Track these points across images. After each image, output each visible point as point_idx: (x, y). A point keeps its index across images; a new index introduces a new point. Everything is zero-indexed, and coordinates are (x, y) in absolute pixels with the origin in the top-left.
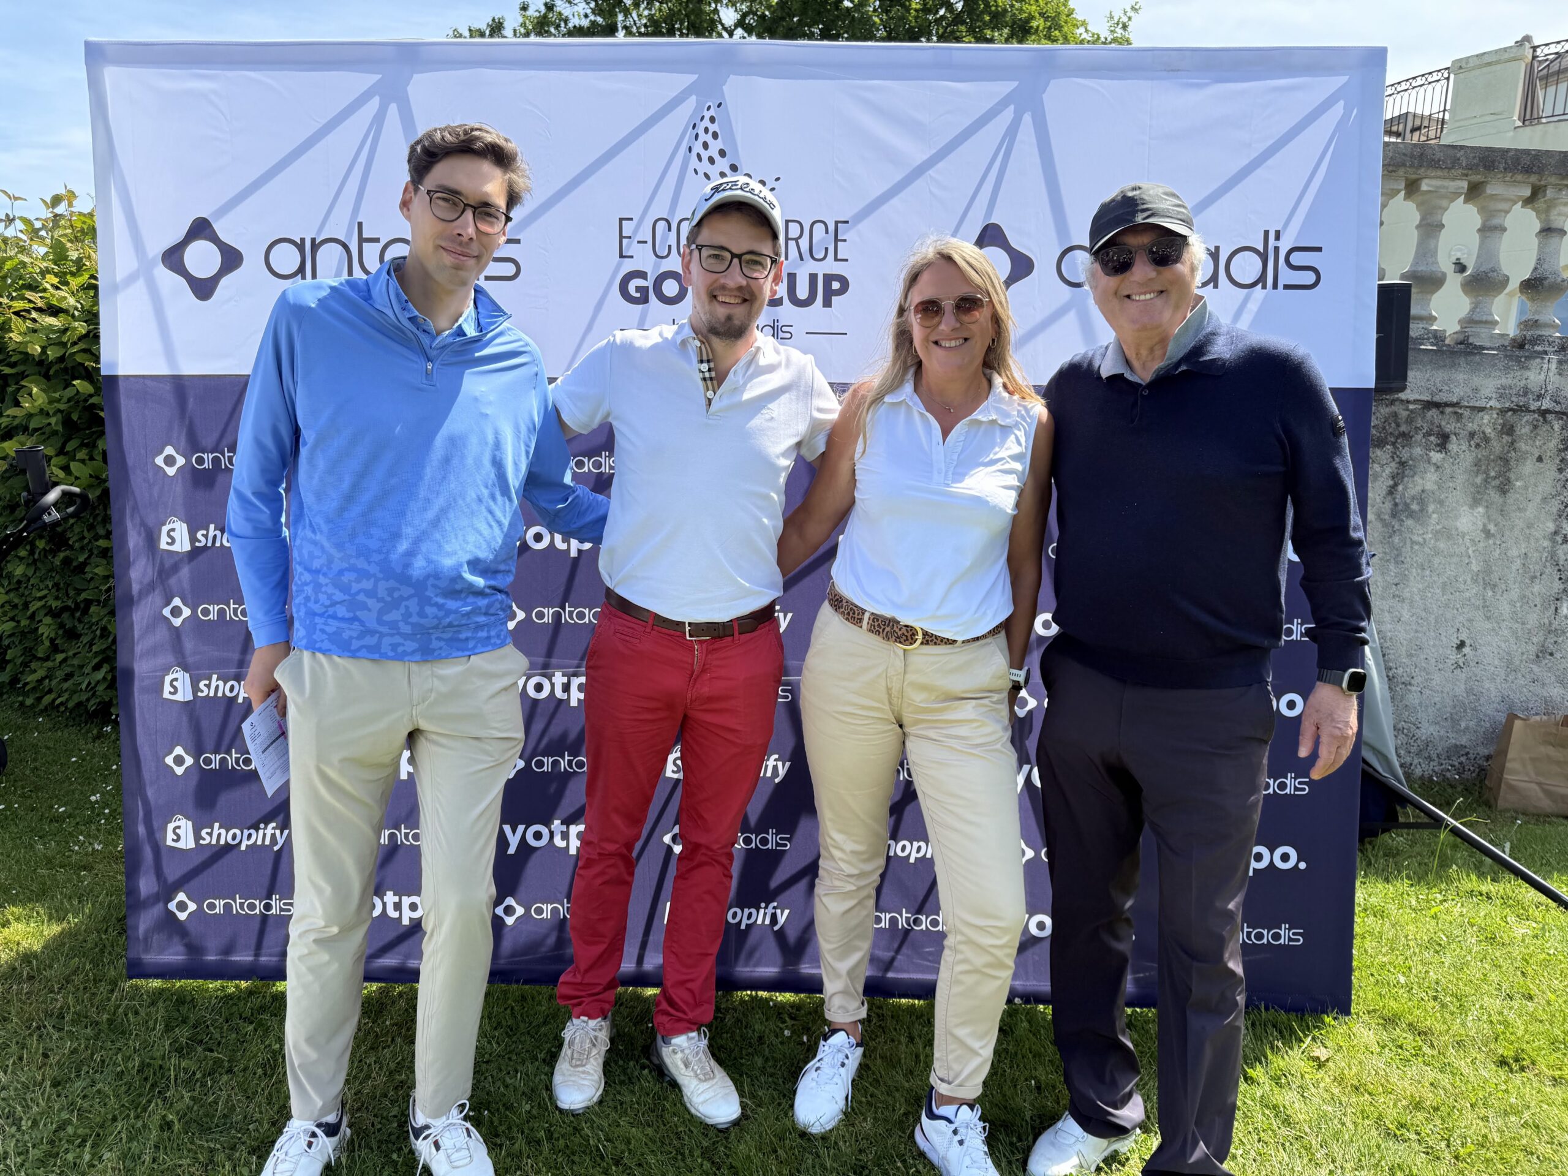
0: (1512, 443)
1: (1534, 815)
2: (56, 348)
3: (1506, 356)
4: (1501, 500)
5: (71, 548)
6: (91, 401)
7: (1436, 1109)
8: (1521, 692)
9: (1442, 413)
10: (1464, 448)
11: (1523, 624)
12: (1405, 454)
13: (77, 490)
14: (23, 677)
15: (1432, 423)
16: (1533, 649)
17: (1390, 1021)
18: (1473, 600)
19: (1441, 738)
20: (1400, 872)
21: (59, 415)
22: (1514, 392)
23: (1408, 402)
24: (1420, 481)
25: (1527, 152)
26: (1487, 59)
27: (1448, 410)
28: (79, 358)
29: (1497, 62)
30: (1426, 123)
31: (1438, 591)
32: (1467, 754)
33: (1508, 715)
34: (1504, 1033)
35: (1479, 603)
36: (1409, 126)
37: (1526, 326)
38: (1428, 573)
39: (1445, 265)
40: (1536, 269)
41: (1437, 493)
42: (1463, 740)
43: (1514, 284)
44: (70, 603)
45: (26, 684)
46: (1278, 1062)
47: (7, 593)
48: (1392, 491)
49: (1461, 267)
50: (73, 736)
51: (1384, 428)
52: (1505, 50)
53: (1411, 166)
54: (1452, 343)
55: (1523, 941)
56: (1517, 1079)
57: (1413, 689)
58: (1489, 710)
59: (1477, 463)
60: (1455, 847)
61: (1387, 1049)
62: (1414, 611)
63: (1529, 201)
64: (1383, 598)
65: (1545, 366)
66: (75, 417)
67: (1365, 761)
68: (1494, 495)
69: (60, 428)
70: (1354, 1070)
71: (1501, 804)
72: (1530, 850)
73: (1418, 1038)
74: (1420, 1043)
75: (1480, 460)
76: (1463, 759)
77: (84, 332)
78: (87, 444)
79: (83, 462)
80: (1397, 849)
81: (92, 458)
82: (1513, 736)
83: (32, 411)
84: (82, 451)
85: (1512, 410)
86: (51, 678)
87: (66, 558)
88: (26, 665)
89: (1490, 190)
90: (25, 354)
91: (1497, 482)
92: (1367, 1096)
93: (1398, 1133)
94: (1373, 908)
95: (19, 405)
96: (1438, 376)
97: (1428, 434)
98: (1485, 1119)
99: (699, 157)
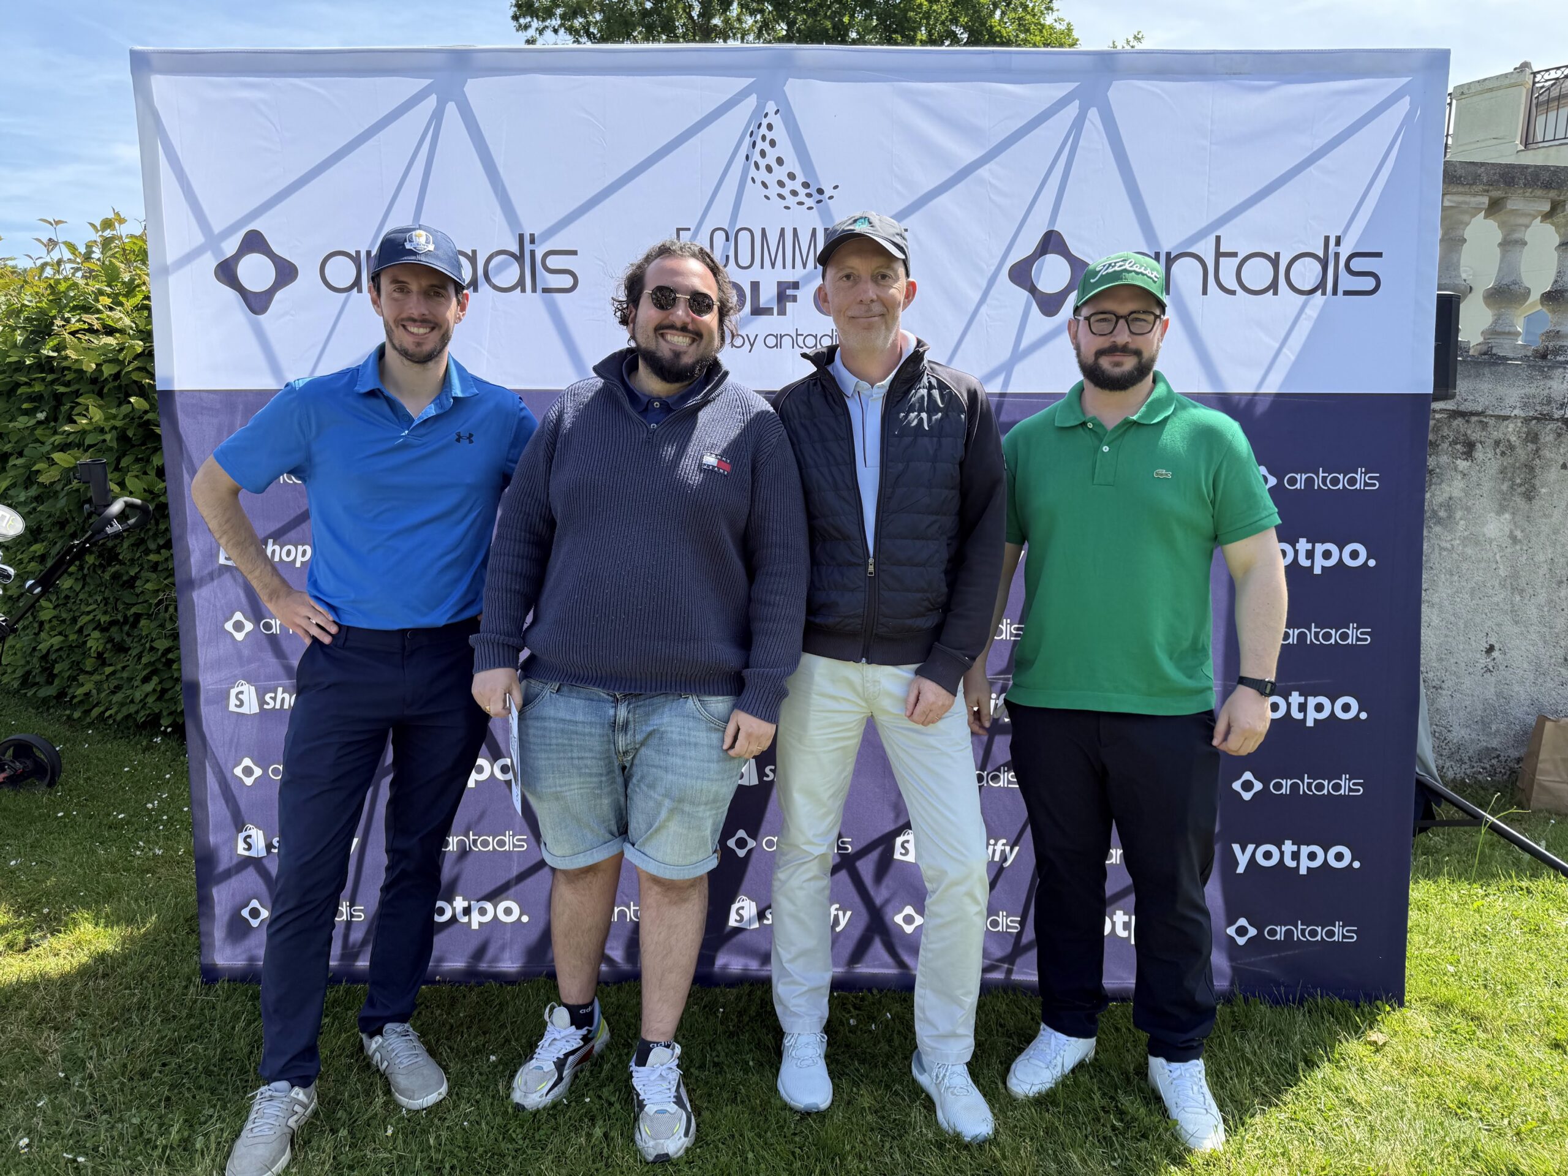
0: (1537, 451)
2: (111, 365)
3: (1529, 366)
4: (1527, 507)
5: (121, 563)
6: (146, 418)
7: (1496, 1089)
8: (1550, 695)
9: (1467, 421)
10: (1489, 456)
11: (1551, 628)
12: (1432, 462)
13: (138, 501)
14: (71, 690)
15: (1459, 433)
16: (1561, 653)
17: (1444, 1007)
18: (1501, 605)
19: (1472, 741)
20: (1440, 869)
21: (114, 432)
22: (1537, 401)
23: (1434, 411)
24: (1448, 489)
25: (1546, 168)
26: (1487, 85)
27: (1474, 419)
28: (135, 376)
29: (1499, 88)
31: (1466, 596)
32: (1498, 756)
33: (1538, 717)
34: (1555, 1018)
35: (1508, 607)
37: (1548, 337)
38: (1456, 578)
40: (1556, 281)
41: (1464, 500)
42: (1495, 743)
43: (1535, 296)
44: (120, 617)
45: (74, 697)
46: (1336, 1048)
47: (54, 608)
50: (122, 748)
52: (1506, 75)
54: (1476, 354)
57: (1444, 692)
58: (1519, 712)
59: (1503, 471)
60: (1492, 846)
61: (1441, 1035)
62: (1443, 616)
63: (1548, 216)
66: (130, 433)
68: (1520, 502)
69: (115, 445)
70: (1412, 1053)
71: (1534, 803)
72: (1566, 848)
73: (1471, 1023)
74: (1474, 1028)
75: (1506, 468)
76: (1494, 762)
77: (139, 350)
78: (142, 459)
79: (137, 476)
80: (1435, 847)
81: (145, 473)
82: (1544, 736)
83: (88, 428)
84: (137, 466)
85: (1535, 418)
86: (99, 691)
87: (116, 572)
88: (73, 679)
89: (1511, 205)
90: (81, 372)
91: (1523, 489)
92: (1426, 1078)
93: (1460, 1111)
94: (1417, 902)
95: (74, 422)
96: (1465, 386)
97: (1454, 443)
98: (1544, 1098)
99: (757, 166)
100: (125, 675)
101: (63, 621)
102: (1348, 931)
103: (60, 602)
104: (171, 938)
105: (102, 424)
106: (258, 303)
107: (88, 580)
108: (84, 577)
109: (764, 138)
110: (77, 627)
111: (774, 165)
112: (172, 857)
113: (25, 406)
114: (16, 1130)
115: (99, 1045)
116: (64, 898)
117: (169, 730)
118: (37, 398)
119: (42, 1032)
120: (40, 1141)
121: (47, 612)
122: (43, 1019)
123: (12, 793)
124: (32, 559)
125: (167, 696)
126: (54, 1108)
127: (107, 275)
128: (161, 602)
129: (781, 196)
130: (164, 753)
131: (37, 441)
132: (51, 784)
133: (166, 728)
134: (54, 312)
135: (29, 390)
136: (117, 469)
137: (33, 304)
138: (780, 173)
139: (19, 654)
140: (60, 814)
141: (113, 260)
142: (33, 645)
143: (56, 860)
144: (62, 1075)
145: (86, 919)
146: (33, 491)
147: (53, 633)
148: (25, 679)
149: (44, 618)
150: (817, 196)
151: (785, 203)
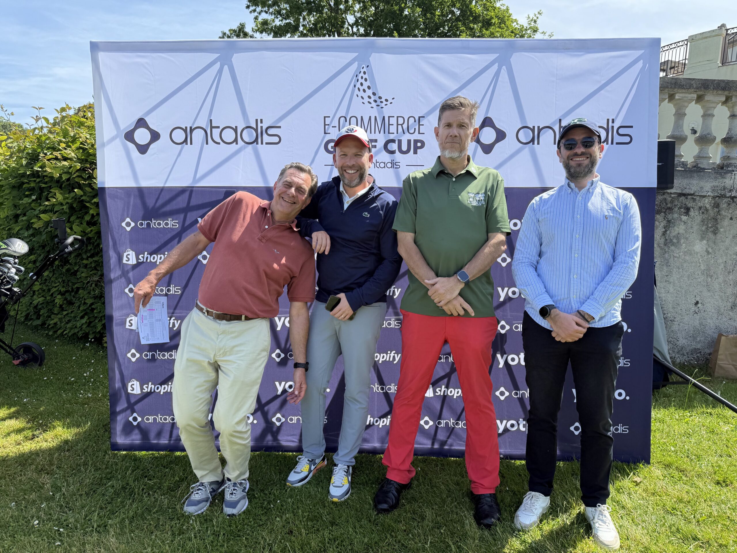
0: (719, 212)
1: (731, 379)
2: (66, 175)
3: (715, 173)
4: (714, 237)
5: (71, 264)
6: (82, 199)
7: (689, 502)
8: (724, 324)
9: (687, 198)
10: (697, 214)
11: (725, 293)
12: (670, 217)
13: (80, 237)
14: (48, 322)
15: (682, 203)
16: (729, 304)
17: (668, 466)
18: (702, 283)
19: (688, 345)
20: (671, 404)
21: (67, 205)
22: (719, 188)
23: (671, 193)
24: (677, 229)
25: (723, 81)
26: (705, 35)
27: (689, 197)
28: (77, 180)
29: (710, 37)
30: (677, 65)
31: (686, 279)
32: (700, 352)
33: (719, 334)
34: (718, 471)
35: (705, 284)
36: (669, 66)
37: (724, 159)
38: (681, 270)
39: (687, 131)
40: (728, 133)
41: (685, 234)
42: (699, 346)
43: (718, 140)
44: (70, 289)
45: (49, 325)
46: (618, 484)
47: (40, 284)
48: (664, 233)
49: (694, 132)
50: (72, 348)
51: (660, 205)
52: (713, 31)
53: (671, 88)
54: (690, 167)
55: (727, 432)
56: (725, 490)
57: (675, 323)
58: (710, 332)
59: (703, 221)
60: (695, 393)
61: (666, 478)
62: (675, 288)
63: (725, 103)
64: (661, 282)
65: (733, 177)
66: (75, 206)
67: (654, 355)
68: (711, 235)
69: (68, 211)
70: (652, 486)
71: (716, 374)
72: (729, 395)
73: (680, 473)
74: (681, 475)
75: (704, 219)
76: (698, 355)
77: (78, 168)
78: (80, 217)
79: (78, 225)
80: (669, 394)
81: (82, 224)
82: (721, 344)
83: (55, 203)
84: (78, 220)
85: (718, 196)
86: (61, 322)
87: (68, 268)
88: (49, 317)
89: (707, 98)
90: (52, 177)
91: (712, 229)
92: (658, 497)
93: (672, 512)
94: (659, 419)
95: (49, 200)
96: (685, 182)
97: (680, 208)
98: (711, 506)
99: (359, 89)
100: (72, 315)
101: (44, 291)
102: (624, 428)
103: (43, 282)
104: (97, 434)
105: (62, 201)
106: (143, 149)
107: (55, 272)
108: (54, 270)
109: (362, 78)
110: (50, 294)
111: (367, 89)
112: (96, 397)
113: (27, 193)
114: (32, 517)
115: (67, 481)
116: (48, 416)
117: (93, 340)
118: (32, 189)
119: (42, 475)
120: (44, 522)
121: (37, 287)
122: (42, 469)
123: (23, 369)
124: (30, 262)
125: (92, 325)
126: (49, 508)
127: (63, 133)
128: (88, 282)
129: (369, 103)
130: (91, 351)
131: (32, 209)
132: (40, 365)
133: (91, 339)
134: (39, 150)
135: (28, 186)
136: (69, 221)
137: (30, 147)
138: (369, 92)
139: (24, 306)
140: (45, 378)
141: (66, 127)
142: (31, 301)
143: (44, 399)
144: (51, 493)
145: (59, 425)
146: (31, 232)
147: (39, 296)
148: (27, 317)
149: (35, 289)
150: (385, 103)
151: (371, 105)
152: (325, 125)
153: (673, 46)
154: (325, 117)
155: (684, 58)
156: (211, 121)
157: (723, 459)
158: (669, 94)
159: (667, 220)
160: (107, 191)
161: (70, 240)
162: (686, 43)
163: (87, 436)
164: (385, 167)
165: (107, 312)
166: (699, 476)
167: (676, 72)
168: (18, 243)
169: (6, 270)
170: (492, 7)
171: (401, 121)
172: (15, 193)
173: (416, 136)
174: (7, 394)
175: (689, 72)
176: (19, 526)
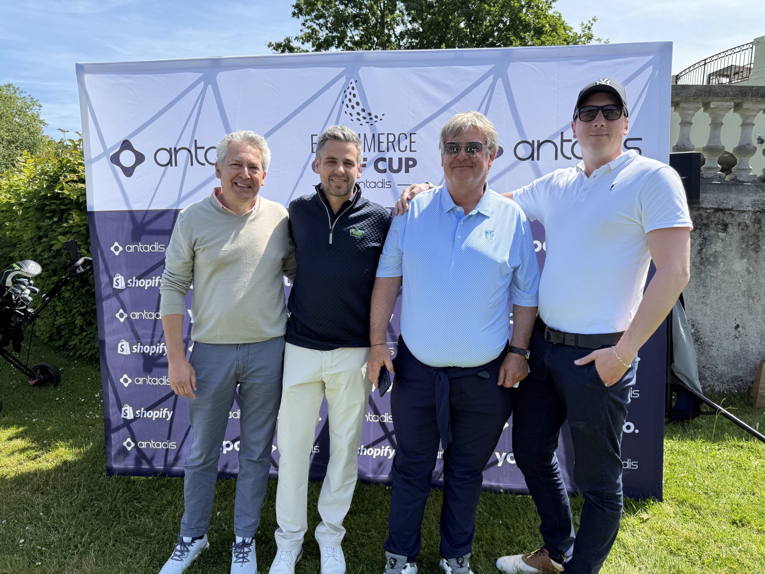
0: (760, 228)
3: (755, 186)
4: (755, 256)
9: (724, 214)
10: (735, 230)
12: (706, 234)
14: (69, 343)
15: (719, 219)
17: (682, 503)
18: (742, 305)
19: (728, 372)
20: (699, 436)
21: (85, 226)
22: (760, 203)
23: (707, 209)
24: (714, 247)
27: (727, 212)
30: (741, 70)
31: (724, 300)
32: (742, 380)
33: (761, 361)
34: (737, 509)
35: (746, 306)
36: (733, 72)
38: (719, 291)
41: (723, 253)
42: (740, 373)
44: (89, 310)
45: (70, 346)
47: (62, 305)
48: (700, 252)
54: (728, 180)
55: (755, 468)
56: (740, 530)
57: (714, 348)
58: (753, 358)
59: (743, 238)
61: (678, 515)
62: (712, 310)
64: (697, 304)
68: (751, 253)
70: (660, 524)
71: (758, 405)
73: (694, 511)
74: (695, 513)
75: (744, 236)
76: (740, 383)
83: (73, 225)
85: (759, 211)
86: (80, 343)
88: (70, 337)
89: (745, 106)
90: (71, 200)
91: (753, 247)
92: (664, 536)
93: (676, 552)
94: (682, 452)
95: (68, 222)
96: (722, 196)
97: (717, 224)
98: (720, 548)
99: (347, 106)
100: (91, 336)
101: (66, 312)
102: (634, 464)
103: (65, 303)
104: (96, 455)
105: (79, 223)
106: (128, 172)
107: (76, 293)
108: (75, 291)
109: (350, 93)
110: (71, 314)
111: (355, 106)
113: (48, 215)
115: (58, 501)
116: (53, 436)
118: (53, 212)
122: (37, 489)
123: (38, 389)
129: (358, 120)
131: (53, 230)
132: (56, 385)
134: (60, 173)
135: (50, 208)
137: (51, 169)
138: (358, 109)
139: (48, 327)
140: (57, 399)
142: (53, 322)
143: (53, 419)
144: (41, 513)
145: (62, 446)
147: (61, 317)
148: (51, 339)
149: (57, 310)
150: (375, 119)
151: (360, 122)
152: (312, 143)
153: (737, 50)
154: (312, 136)
155: (749, 63)
156: (196, 141)
157: (746, 497)
158: (703, 103)
159: (702, 237)
160: (96, 215)
161: (80, 261)
162: (751, 46)
163: (87, 458)
164: (375, 187)
165: (100, 336)
166: (715, 514)
167: (740, 77)
168: (31, 264)
169: (19, 292)
170: (544, 15)
171: (391, 138)
172: (38, 215)
173: (408, 154)
174: (19, 414)
175: (755, 77)
176: (5, 545)
